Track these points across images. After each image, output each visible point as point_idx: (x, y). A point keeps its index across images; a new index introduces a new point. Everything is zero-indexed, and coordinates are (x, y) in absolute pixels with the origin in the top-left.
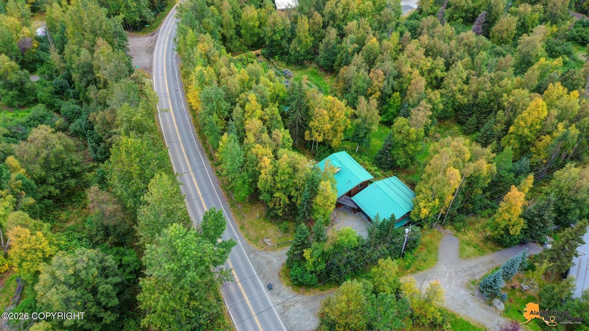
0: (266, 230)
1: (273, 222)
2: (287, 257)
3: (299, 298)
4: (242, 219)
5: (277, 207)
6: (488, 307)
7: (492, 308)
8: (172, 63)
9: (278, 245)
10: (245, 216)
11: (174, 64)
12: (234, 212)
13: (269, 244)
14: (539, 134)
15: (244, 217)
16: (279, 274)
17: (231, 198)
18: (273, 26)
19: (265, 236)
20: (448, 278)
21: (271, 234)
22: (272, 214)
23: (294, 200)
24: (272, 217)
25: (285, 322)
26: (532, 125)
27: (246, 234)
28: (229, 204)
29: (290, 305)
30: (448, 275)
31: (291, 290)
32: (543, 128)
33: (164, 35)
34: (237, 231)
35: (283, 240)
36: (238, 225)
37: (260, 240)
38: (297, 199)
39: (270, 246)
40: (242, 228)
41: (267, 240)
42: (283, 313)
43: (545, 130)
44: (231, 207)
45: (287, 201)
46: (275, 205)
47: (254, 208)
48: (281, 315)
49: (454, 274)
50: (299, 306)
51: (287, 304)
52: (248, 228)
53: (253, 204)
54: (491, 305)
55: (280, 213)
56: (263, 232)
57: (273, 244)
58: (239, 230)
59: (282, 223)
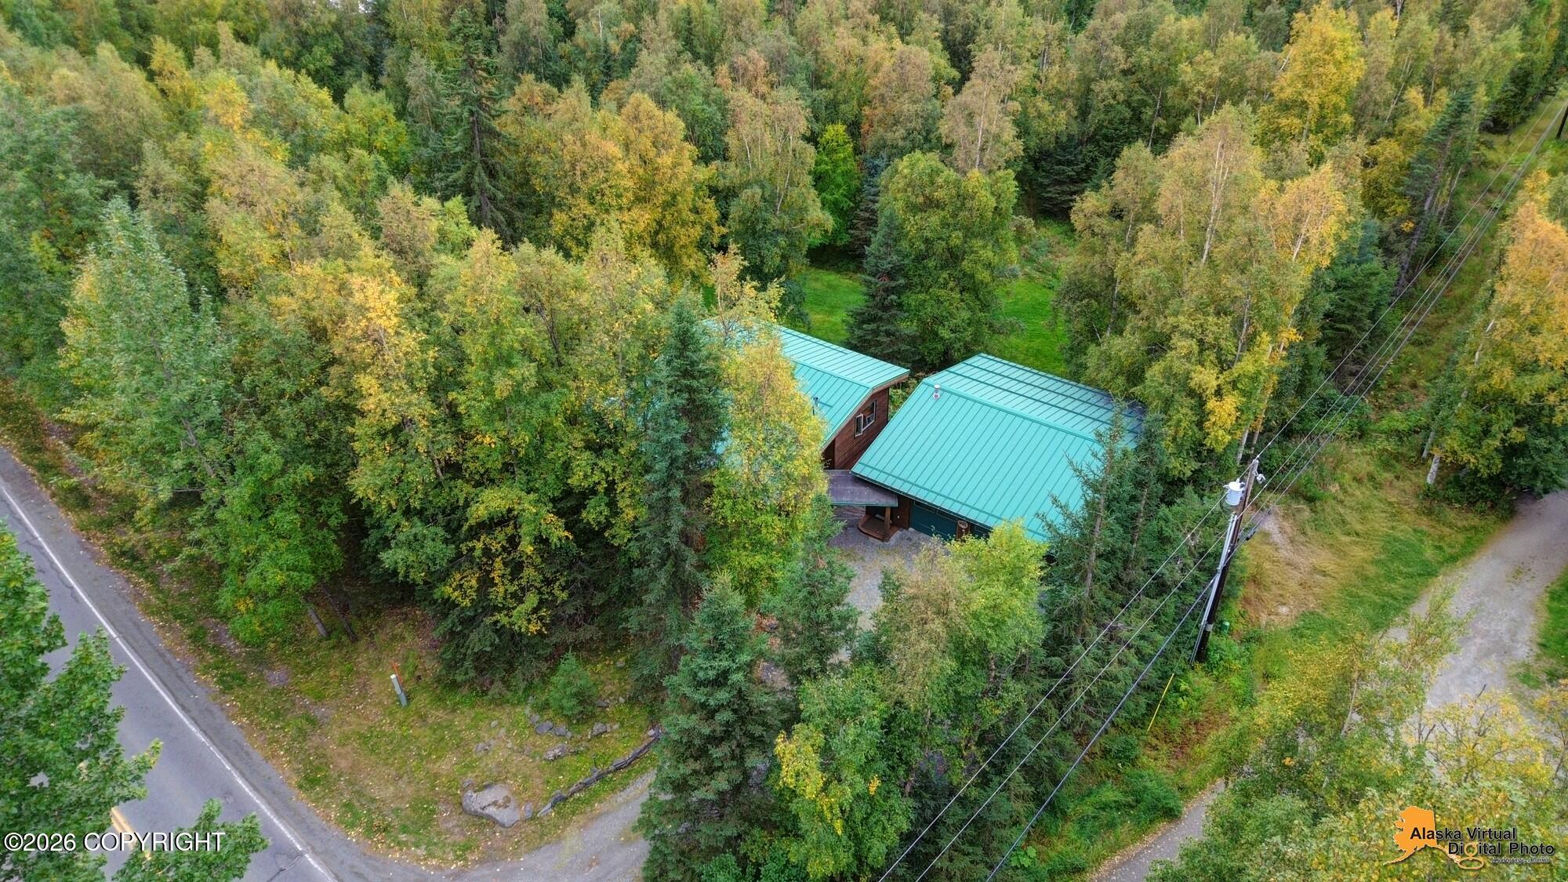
0: (461, 746)
1: (496, 689)
2: (642, 848)
4: (302, 734)
5: (498, 593)
9: (559, 801)
10: (320, 712)
12: (251, 708)
13: (504, 816)
15: (312, 721)
17: (216, 650)
19: (470, 776)
21: (501, 755)
22: (479, 640)
23: (593, 513)
24: (484, 663)
27: (348, 806)
28: (211, 679)
34: (284, 809)
35: (582, 768)
36: (283, 773)
37: (444, 811)
38: (612, 504)
39: (515, 826)
40: (309, 782)
41: (488, 796)
44: (227, 689)
45: (558, 533)
46: (486, 582)
47: (362, 661)
52: (355, 767)
53: (355, 639)
55: (522, 618)
56: (447, 764)
57: (527, 809)
58: (301, 800)
59: (545, 679)
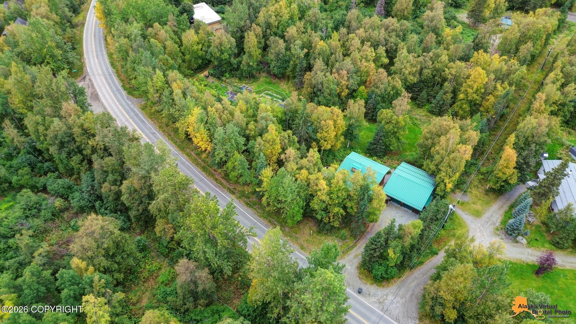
1: (329, 234)
3: (386, 291)
4: (297, 240)
6: (516, 244)
7: (519, 244)
8: (128, 105)
10: (297, 236)
11: (132, 106)
14: (484, 96)
15: (297, 238)
16: (359, 277)
18: (219, 47)
20: (480, 232)
22: (327, 227)
25: (390, 315)
26: (477, 90)
29: (384, 300)
30: (478, 230)
31: (377, 287)
32: (485, 91)
33: (97, 77)
34: (300, 253)
36: (297, 247)
40: (302, 248)
42: (383, 308)
43: (487, 91)
47: (301, 227)
48: (382, 311)
49: (481, 228)
50: (390, 298)
51: (382, 300)
52: (308, 246)
54: (517, 242)
